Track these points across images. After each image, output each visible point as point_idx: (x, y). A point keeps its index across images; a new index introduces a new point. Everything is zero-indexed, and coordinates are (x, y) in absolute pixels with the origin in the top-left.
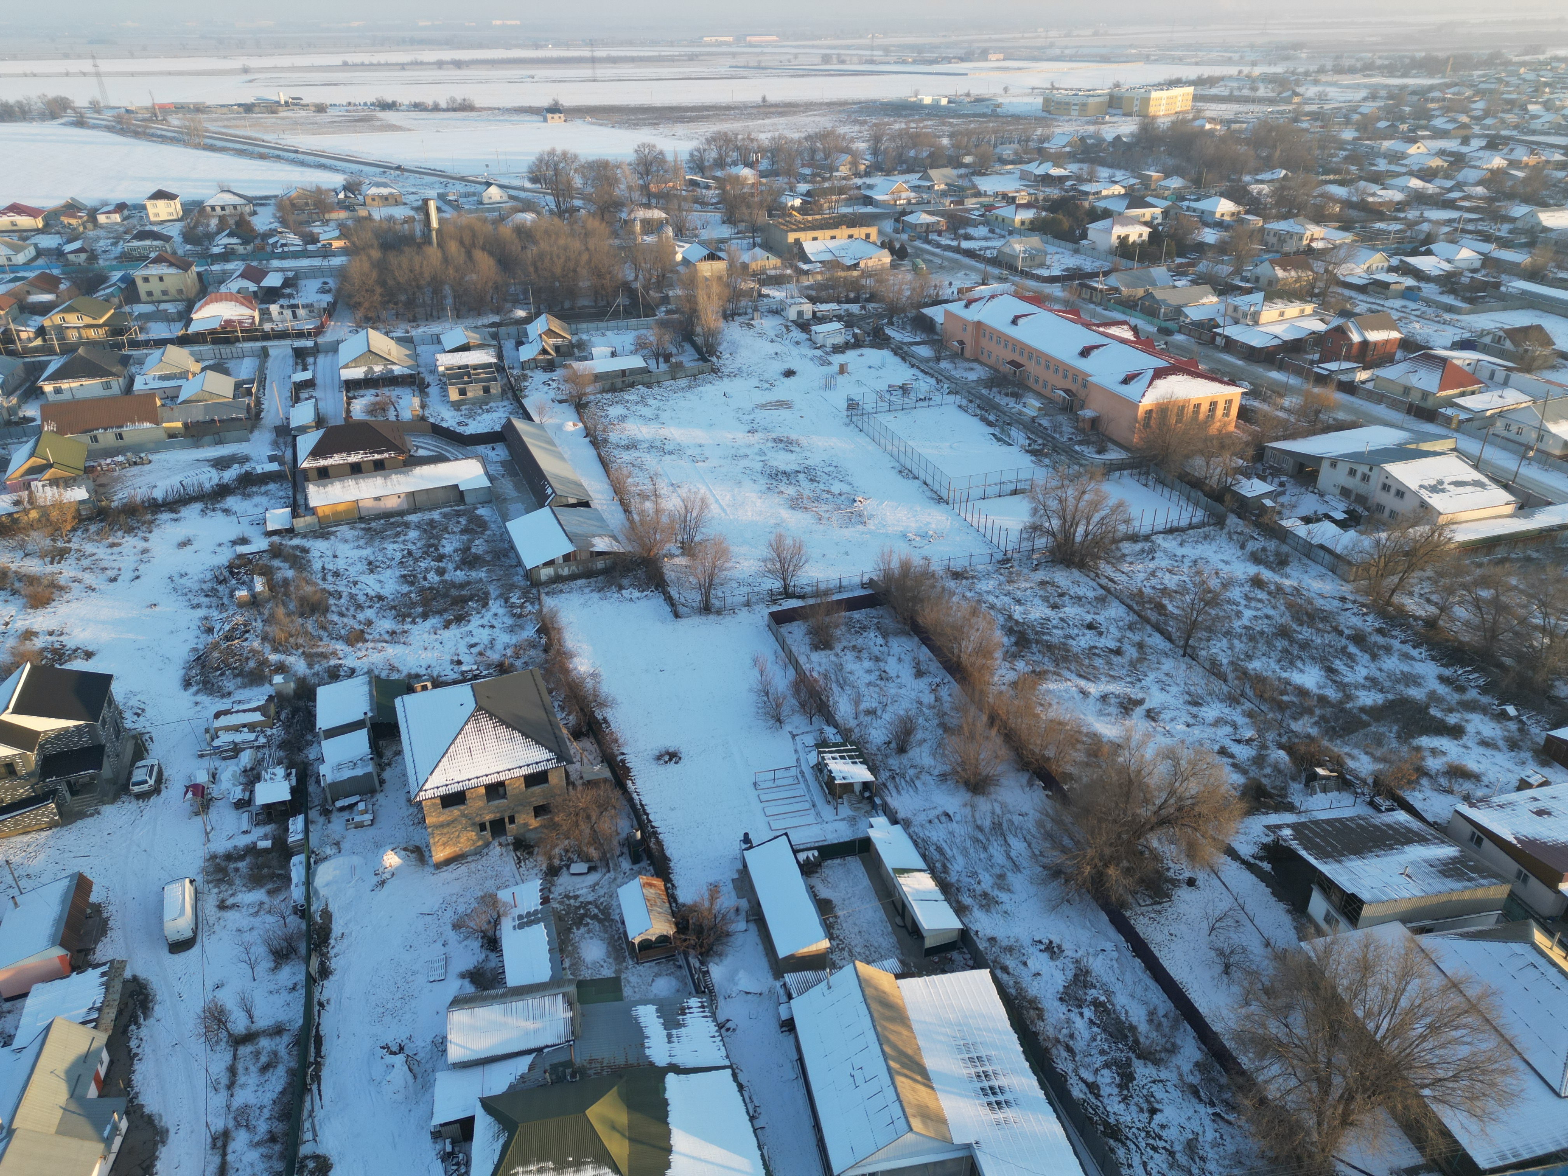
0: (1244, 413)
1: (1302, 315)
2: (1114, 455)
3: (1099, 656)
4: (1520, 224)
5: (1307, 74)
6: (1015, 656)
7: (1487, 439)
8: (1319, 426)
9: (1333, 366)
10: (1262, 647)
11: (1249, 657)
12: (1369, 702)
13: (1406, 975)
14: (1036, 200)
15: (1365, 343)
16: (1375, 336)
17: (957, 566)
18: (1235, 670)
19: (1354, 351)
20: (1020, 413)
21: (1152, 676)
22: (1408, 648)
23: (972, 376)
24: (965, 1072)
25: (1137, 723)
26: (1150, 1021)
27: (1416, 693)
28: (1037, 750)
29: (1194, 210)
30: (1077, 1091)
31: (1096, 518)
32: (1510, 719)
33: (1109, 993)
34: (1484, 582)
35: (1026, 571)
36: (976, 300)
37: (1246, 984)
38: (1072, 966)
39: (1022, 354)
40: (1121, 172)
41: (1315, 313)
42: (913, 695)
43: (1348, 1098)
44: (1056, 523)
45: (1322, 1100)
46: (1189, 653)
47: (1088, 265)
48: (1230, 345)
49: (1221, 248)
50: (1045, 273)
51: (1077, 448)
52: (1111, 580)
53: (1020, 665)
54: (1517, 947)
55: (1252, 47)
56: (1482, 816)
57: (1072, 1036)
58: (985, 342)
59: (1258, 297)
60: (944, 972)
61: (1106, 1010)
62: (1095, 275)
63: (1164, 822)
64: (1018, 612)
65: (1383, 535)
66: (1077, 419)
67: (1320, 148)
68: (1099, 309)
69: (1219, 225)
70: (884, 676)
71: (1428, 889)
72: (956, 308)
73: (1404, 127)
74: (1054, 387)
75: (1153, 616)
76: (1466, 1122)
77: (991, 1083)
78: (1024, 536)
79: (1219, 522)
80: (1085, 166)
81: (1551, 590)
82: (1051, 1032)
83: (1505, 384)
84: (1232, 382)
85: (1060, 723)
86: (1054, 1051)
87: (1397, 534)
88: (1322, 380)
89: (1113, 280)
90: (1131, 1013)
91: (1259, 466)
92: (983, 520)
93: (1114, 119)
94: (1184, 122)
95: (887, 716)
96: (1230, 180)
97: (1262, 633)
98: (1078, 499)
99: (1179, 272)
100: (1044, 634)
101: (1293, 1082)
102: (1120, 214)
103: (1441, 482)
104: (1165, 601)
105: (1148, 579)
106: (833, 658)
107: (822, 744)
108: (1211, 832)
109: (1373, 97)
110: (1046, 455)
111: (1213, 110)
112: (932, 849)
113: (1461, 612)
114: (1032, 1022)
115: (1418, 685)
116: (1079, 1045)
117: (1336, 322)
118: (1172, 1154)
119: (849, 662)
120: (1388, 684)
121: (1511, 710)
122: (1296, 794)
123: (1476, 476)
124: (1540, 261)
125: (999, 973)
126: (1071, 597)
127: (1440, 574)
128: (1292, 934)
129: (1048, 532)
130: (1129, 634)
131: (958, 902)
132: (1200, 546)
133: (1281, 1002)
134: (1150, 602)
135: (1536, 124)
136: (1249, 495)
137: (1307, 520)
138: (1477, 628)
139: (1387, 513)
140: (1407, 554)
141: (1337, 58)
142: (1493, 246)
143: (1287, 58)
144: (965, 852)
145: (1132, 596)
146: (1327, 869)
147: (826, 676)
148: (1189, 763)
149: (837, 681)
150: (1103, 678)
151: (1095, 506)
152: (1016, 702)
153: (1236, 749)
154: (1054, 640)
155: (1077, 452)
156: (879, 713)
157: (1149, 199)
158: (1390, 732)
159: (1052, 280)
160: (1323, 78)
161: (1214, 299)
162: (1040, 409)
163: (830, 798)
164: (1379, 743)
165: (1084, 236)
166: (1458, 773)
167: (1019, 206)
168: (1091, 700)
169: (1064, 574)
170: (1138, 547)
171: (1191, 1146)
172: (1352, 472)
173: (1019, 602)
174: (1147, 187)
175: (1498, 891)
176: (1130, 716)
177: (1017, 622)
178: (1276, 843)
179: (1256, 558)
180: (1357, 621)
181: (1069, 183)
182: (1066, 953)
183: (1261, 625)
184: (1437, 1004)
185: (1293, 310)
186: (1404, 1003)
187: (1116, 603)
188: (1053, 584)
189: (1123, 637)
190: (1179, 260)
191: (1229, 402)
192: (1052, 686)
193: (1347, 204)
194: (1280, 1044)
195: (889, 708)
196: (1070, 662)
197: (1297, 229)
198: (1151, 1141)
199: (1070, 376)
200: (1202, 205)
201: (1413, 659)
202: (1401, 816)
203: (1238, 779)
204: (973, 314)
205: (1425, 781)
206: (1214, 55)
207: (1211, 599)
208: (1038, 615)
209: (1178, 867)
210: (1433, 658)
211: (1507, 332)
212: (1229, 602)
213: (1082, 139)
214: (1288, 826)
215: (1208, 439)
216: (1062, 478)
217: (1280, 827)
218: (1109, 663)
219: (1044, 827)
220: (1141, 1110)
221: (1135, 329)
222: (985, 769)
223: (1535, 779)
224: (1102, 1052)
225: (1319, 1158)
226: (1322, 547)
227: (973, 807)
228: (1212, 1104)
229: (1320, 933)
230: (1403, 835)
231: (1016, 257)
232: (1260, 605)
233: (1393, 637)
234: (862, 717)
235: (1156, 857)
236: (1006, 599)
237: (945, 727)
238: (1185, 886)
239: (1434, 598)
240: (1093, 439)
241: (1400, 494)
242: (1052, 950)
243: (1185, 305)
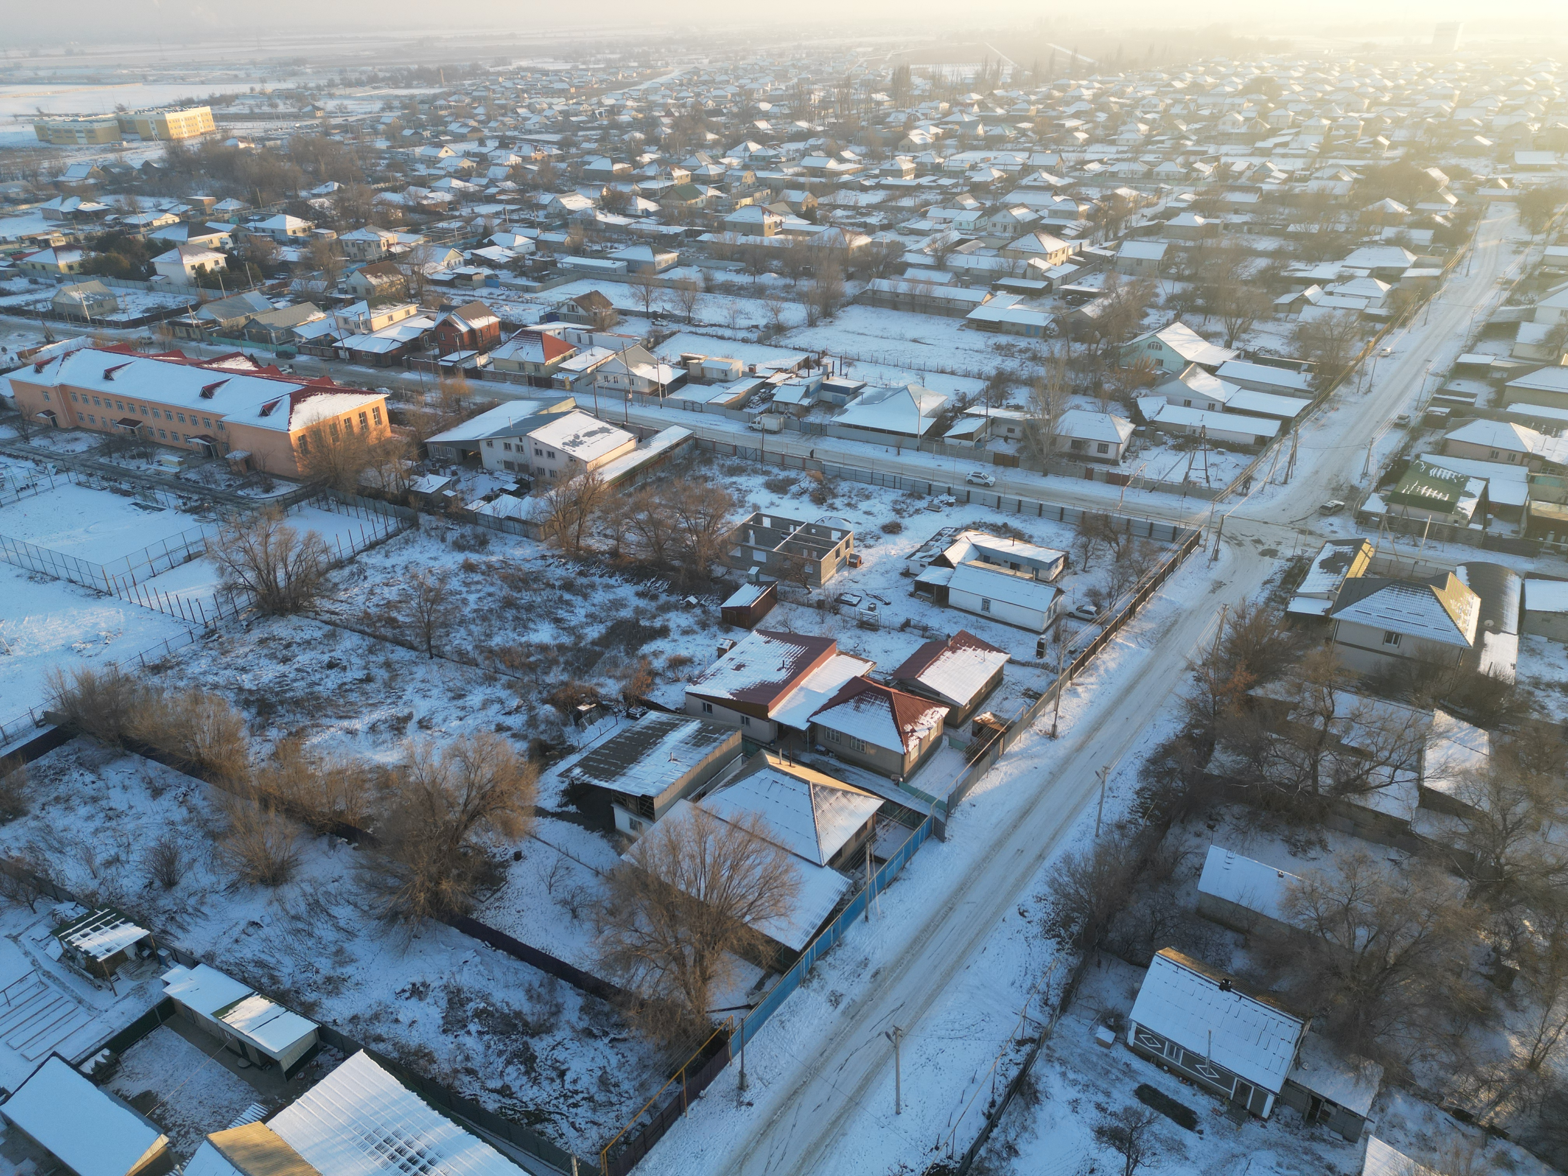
0: (395, 417)
1: (409, 316)
2: (284, 489)
3: (351, 690)
4: (550, 210)
5: (319, 88)
6: (263, 727)
7: (597, 392)
8: (464, 413)
9: (454, 357)
10: (496, 623)
11: (489, 636)
12: (596, 635)
13: (702, 837)
14: (77, 240)
15: (472, 331)
16: (478, 323)
17: (153, 658)
18: (482, 652)
19: (466, 339)
20: (158, 473)
21: (410, 689)
22: (606, 580)
23: (80, 447)
24: (378, 1163)
25: (414, 737)
26: (530, 998)
27: (626, 614)
28: (326, 810)
29: (264, 230)
30: (491, 1104)
31: (292, 557)
32: (694, 606)
33: (485, 997)
34: (638, 507)
35: (238, 635)
36: (48, 362)
37: (594, 916)
38: (442, 994)
39: (132, 410)
40: (167, 200)
41: (419, 312)
42: (159, 819)
43: (700, 958)
44: (250, 576)
45: (684, 973)
46: (435, 653)
47: (171, 302)
48: (355, 356)
49: (307, 264)
50: (124, 318)
51: (240, 493)
52: (333, 613)
53: (273, 733)
54: (761, 774)
55: (254, 63)
56: (705, 689)
57: (467, 1058)
58: (79, 406)
59: (362, 306)
60: (315, 1082)
61: (490, 1014)
62: (183, 311)
63: (473, 816)
64: (247, 681)
65: (553, 493)
66: (227, 463)
67: (360, 158)
68: (203, 346)
69: (294, 242)
70: (112, 815)
71: (691, 762)
72: (25, 375)
73: (427, 134)
74: (187, 437)
75: (388, 632)
76: (777, 923)
77: (408, 1156)
78: (220, 600)
79: (414, 524)
80: (122, 198)
81: (683, 499)
82: (446, 1068)
83: (591, 344)
84: (372, 391)
85: (339, 772)
86: (457, 1083)
87: (562, 489)
88: (450, 371)
89: (206, 313)
90: (511, 1002)
91: (427, 462)
92: (163, 599)
93: (134, 145)
94: (214, 142)
95: (135, 857)
96: (287, 197)
97: (491, 611)
98: (265, 544)
99: (275, 293)
100: (285, 692)
101: (658, 973)
102: (184, 243)
103: (577, 437)
104: (394, 614)
105: (368, 599)
106: (33, 824)
107: (61, 928)
108: (517, 803)
109: (389, 107)
110: (209, 510)
111: (240, 129)
112: (251, 967)
113: (632, 537)
114: (426, 1071)
115: (625, 606)
116: (477, 1062)
117: (441, 317)
118: (590, 1099)
119: (58, 818)
120: (603, 614)
121: (692, 599)
122: (572, 737)
123: (600, 424)
124: (577, 238)
125: (373, 1046)
126: (299, 645)
127: (606, 512)
128: (612, 853)
129: (245, 587)
130: (373, 658)
131: (302, 1004)
132: (404, 552)
133: (624, 916)
134: (380, 620)
135: (529, 125)
136: (430, 491)
137: (488, 499)
138: (647, 545)
139: (547, 474)
140: (576, 503)
141: (341, 72)
142: (538, 231)
143: (294, 74)
144: (289, 950)
145: (360, 621)
146: (617, 785)
147: (31, 849)
148: (475, 752)
149: (51, 847)
150: (364, 710)
151: (286, 545)
152: (284, 772)
153: (510, 721)
154: (299, 694)
155: (242, 497)
156: (123, 857)
157: (209, 224)
158: (619, 652)
159: (135, 324)
160: (337, 92)
161: (322, 315)
162: (180, 463)
163: (98, 982)
164: (616, 665)
165: (152, 271)
166: (677, 663)
167: (57, 250)
168: (361, 736)
169: (282, 623)
170: (346, 571)
171: (604, 1082)
172: (507, 447)
173: (244, 670)
174: (202, 212)
175: (734, 740)
176: (404, 734)
177: (250, 691)
178: (572, 785)
179: (459, 546)
180: (560, 572)
181: (109, 218)
182: (433, 985)
183: (488, 604)
184: (730, 847)
185: (399, 312)
186: (709, 860)
187: (347, 634)
188: (274, 639)
189: (368, 663)
190: (269, 283)
191: (376, 410)
192: (315, 740)
193: (406, 208)
194: (637, 948)
195: (135, 847)
196: (325, 708)
197: (371, 237)
198: (571, 1101)
199: (200, 421)
200: (270, 224)
201: (613, 587)
202: (653, 716)
203: (521, 746)
204: (50, 378)
205: (658, 680)
206: (217, 73)
207: (434, 597)
208: (271, 676)
209: (501, 849)
210: (627, 581)
211: (575, 300)
212: (452, 593)
213: (105, 169)
214: (576, 765)
215: (371, 450)
216: (238, 527)
217: (569, 770)
218: (364, 693)
219: (363, 880)
220: (552, 1080)
221: (251, 359)
222: (277, 856)
223: (726, 645)
224: (500, 1053)
225: (698, 1020)
226: (509, 518)
227: (280, 901)
228: (606, 1034)
229: (632, 840)
230: (659, 730)
231: (79, 306)
232: (479, 587)
233: (594, 574)
234: (102, 873)
235: (480, 850)
236: (228, 672)
237: (213, 836)
238: (514, 863)
239: (609, 532)
240: (255, 480)
241: (551, 454)
242: (417, 992)
243: (295, 326)
